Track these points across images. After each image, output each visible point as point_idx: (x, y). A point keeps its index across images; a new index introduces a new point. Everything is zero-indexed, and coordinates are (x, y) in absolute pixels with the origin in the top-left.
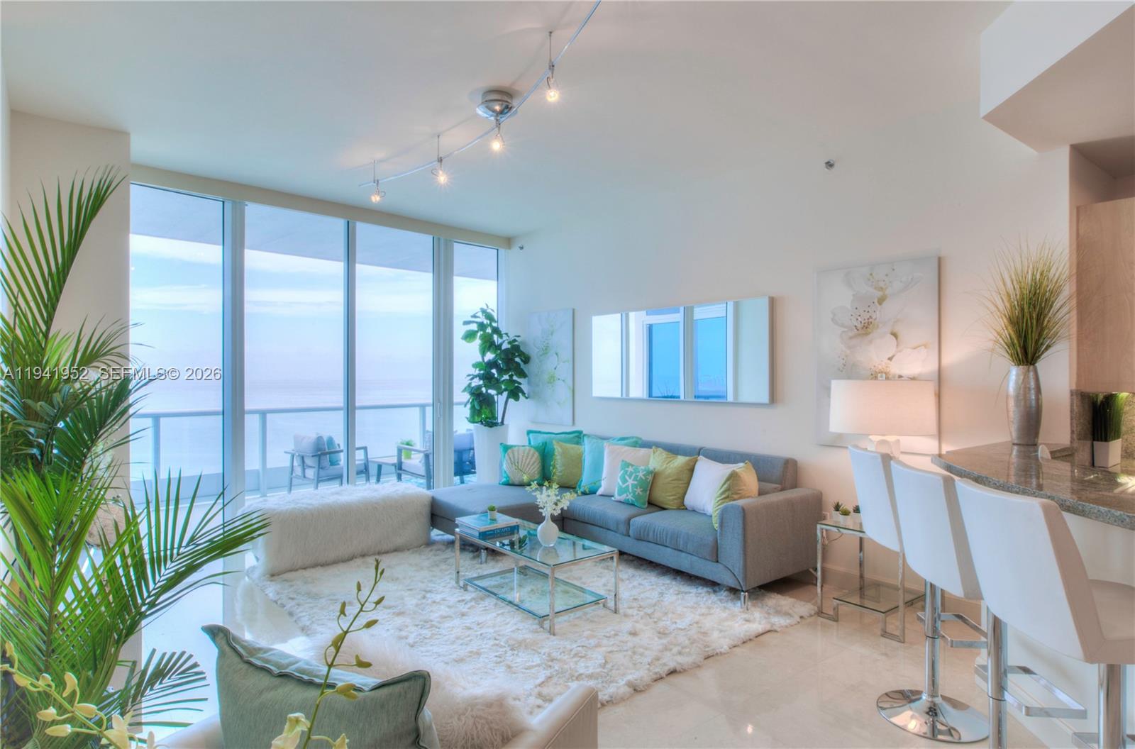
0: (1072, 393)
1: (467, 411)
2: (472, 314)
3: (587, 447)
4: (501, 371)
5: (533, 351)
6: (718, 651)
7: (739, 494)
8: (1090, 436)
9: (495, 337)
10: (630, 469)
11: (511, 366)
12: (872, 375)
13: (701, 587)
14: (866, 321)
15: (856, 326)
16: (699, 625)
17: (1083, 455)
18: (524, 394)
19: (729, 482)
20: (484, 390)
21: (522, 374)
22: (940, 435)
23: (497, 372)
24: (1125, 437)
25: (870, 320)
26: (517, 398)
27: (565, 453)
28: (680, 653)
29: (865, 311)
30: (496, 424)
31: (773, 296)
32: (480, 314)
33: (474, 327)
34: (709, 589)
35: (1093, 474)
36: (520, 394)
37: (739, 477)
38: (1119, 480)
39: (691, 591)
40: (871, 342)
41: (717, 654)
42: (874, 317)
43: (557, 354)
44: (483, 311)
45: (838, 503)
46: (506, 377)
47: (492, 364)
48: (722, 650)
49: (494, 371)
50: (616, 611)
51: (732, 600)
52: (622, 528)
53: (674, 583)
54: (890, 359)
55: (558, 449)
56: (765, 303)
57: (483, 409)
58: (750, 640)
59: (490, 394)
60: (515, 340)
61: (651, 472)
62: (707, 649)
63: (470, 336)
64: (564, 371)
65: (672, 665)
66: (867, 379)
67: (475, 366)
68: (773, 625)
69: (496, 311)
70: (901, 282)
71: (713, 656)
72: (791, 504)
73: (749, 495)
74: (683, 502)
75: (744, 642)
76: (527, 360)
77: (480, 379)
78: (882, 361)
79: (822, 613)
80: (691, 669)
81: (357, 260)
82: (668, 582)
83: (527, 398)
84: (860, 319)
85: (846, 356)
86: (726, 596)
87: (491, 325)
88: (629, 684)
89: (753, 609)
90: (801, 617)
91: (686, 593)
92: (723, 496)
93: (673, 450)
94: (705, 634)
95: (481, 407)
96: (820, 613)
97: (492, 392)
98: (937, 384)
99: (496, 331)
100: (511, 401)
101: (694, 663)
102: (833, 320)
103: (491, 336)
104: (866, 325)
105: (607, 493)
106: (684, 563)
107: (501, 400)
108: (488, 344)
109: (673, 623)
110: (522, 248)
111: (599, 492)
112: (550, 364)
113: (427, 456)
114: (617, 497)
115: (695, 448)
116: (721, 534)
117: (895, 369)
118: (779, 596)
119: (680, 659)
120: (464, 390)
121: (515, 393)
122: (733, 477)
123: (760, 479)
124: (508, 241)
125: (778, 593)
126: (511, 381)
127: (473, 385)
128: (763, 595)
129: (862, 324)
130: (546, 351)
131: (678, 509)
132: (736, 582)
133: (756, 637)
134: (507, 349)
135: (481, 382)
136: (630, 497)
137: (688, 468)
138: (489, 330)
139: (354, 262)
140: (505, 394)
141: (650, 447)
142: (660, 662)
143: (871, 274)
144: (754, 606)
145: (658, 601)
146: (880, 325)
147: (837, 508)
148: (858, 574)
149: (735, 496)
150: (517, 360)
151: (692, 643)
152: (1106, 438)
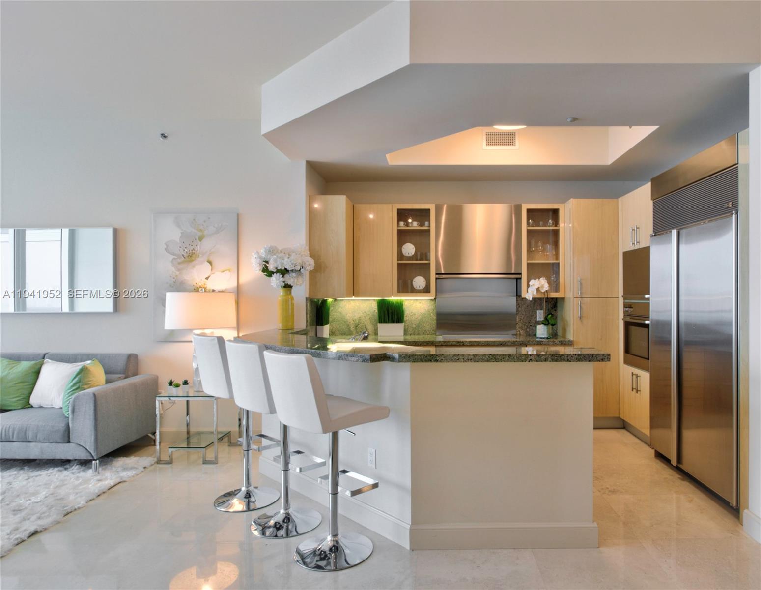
0: (307, 299)
6: (76, 507)
7: (89, 384)
8: (315, 323)
12: (194, 289)
13: (51, 469)
14: (191, 252)
15: (183, 255)
16: (55, 495)
17: (312, 334)
19: (79, 376)
22: (238, 328)
24: (331, 324)
25: (193, 251)
28: (39, 518)
29: (189, 245)
31: (117, 227)
34: (59, 468)
35: (317, 344)
37: (89, 370)
38: (328, 347)
39: (41, 474)
40: (194, 267)
41: (75, 510)
42: (196, 249)
45: (171, 381)
48: (80, 506)
51: (83, 471)
53: (22, 472)
54: (207, 278)
56: (109, 232)
58: (104, 492)
62: (65, 509)
65: (32, 529)
66: (192, 291)
68: (121, 478)
70: (214, 227)
71: (71, 512)
72: (134, 387)
73: (98, 384)
74: (28, 402)
75: (99, 496)
78: (201, 280)
79: (160, 461)
80: (51, 527)
82: (15, 472)
84: (186, 250)
85: (176, 276)
86: (77, 469)
89: (103, 472)
90: (145, 468)
91: (37, 476)
92: (74, 388)
94: (62, 499)
96: (159, 462)
98: (236, 296)
101: (55, 521)
102: (166, 249)
104: (190, 254)
106: (34, 451)
109: (27, 500)
115: (39, 354)
116: (73, 419)
117: (210, 285)
118: (125, 458)
119: (40, 522)
122: (83, 371)
123: (106, 373)
125: (123, 457)
128: (112, 461)
129: (188, 254)
131: (24, 407)
132: (88, 454)
133: (109, 489)
137: (34, 370)
142: (20, 530)
143: (194, 220)
144: (104, 469)
145: (8, 489)
146: (201, 255)
147: (171, 384)
148: (186, 430)
149: (85, 387)
151: (51, 508)
152: (322, 325)
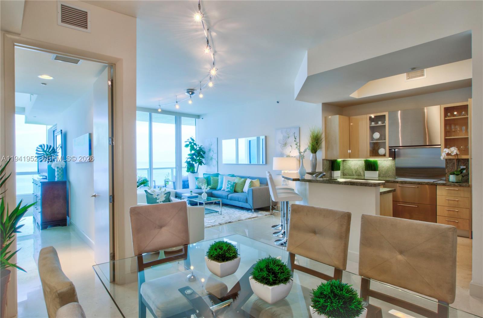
0: (323, 160)
1: (186, 169)
2: (188, 139)
3: (220, 177)
4: (197, 156)
5: (206, 150)
7: (253, 186)
9: (195, 146)
10: (230, 182)
11: (199, 155)
15: (283, 144)
18: (203, 163)
19: (250, 184)
20: (191, 162)
21: (203, 157)
23: (195, 157)
24: (341, 170)
26: (201, 165)
27: (213, 179)
28: (233, 220)
29: (285, 140)
30: (195, 173)
31: (266, 135)
32: (190, 139)
33: (188, 143)
34: (246, 211)
36: (202, 164)
40: (286, 148)
43: (213, 151)
44: (191, 138)
46: (198, 158)
47: (194, 154)
48: (243, 220)
49: (194, 156)
50: (221, 214)
52: (226, 197)
54: (290, 152)
55: (212, 178)
56: (264, 137)
57: (191, 168)
59: (193, 164)
60: (201, 147)
61: (235, 183)
62: (240, 219)
63: (187, 146)
64: (215, 156)
65: (230, 221)
67: (189, 155)
68: (259, 216)
69: (195, 138)
70: (292, 133)
74: (243, 190)
75: (249, 219)
76: (204, 153)
77: (190, 159)
80: (234, 222)
81: (153, 121)
82: (237, 210)
83: (204, 165)
85: (281, 151)
87: (193, 142)
88: (219, 223)
90: (266, 215)
91: (240, 211)
92: (249, 187)
93: (242, 177)
95: (190, 167)
96: (271, 214)
97: (194, 163)
99: (195, 144)
100: (200, 165)
101: (236, 221)
102: (279, 142)
103: (193, 146)
105: (224, 189)
106: (240, 204)
107: (196, 165)
108: (192, 148)
109: (234, 216)
110: (203, 119)
111: (222, 189)
112: (211, 154)
113: (174, 183)
114: (226, 190)
115: (246, 176)
116: (248, 196)
117: (291, 155)
120: (185, 162)
121: (201, 163)
122: (251, 182)
123: (261, 183)
124: (198, 116)
126: (200, 159)
127: (188, 161)
129: (285, 143)
130: (210, 150)
131: (242, 192)
132: (251, 208)
133: (252, 218)
134: (198, 150)
135: (190, 160)
136: (229, 190)
137: (244, 181)
138: (193, 144)
139: (152, 122)
140: (198, 163)
141: (236, 177)
142: (228, 221)
143: (287, 131)
145: (233, 213)
146: (288, 144)
149: (251, 187)
150: (201, 153)
151: (237, 218)
152: (335, 171)
